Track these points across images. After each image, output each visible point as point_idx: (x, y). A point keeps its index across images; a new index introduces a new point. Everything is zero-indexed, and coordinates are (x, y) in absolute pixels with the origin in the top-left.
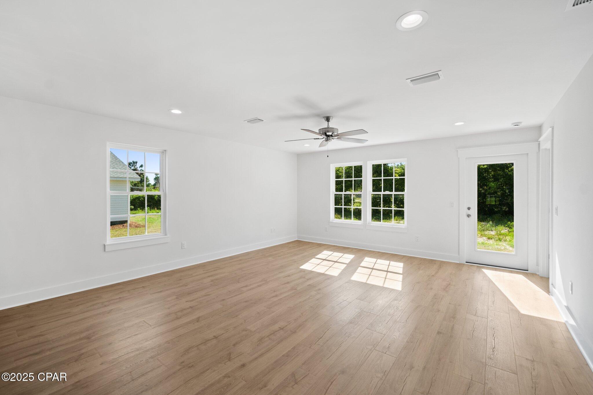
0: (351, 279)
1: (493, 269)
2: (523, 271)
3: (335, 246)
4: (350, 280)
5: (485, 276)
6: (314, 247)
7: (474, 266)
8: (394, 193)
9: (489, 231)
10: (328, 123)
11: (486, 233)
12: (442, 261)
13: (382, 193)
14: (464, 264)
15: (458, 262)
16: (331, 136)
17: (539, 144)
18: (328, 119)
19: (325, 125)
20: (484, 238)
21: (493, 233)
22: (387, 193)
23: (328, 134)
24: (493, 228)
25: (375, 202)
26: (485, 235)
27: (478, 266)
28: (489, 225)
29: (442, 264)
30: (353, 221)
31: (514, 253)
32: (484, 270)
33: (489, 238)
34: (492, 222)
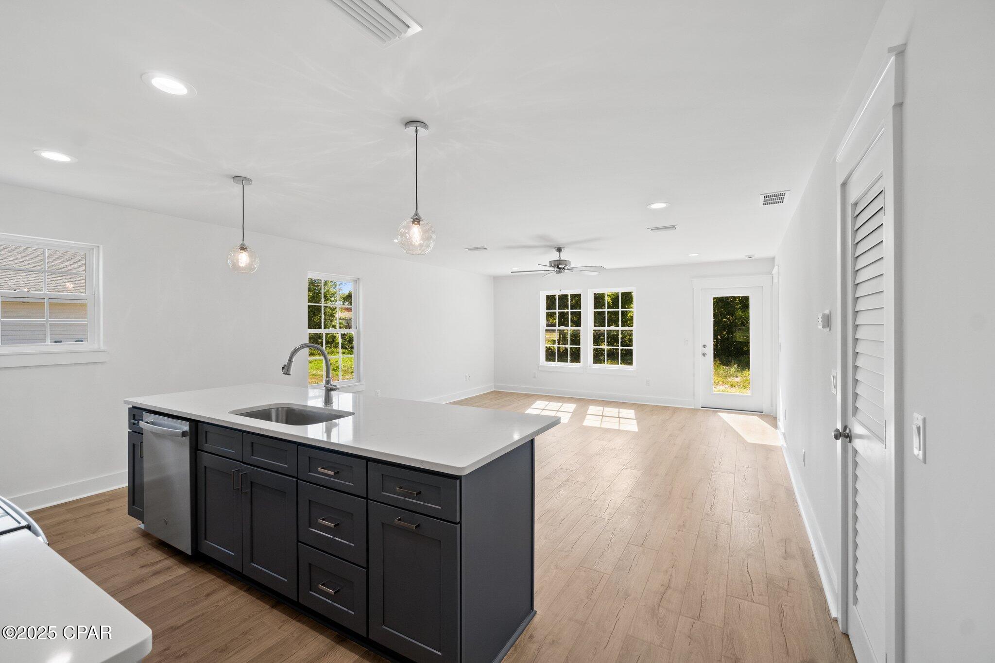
0: (583, 424)
1: (728, 412)
2: (759, 413)
3: (546, 396)
4: (583, 426)
5: (720, 418)
6: (521, 398)
7: (710, 410)
8: (620, 328)
9: (734, 377)
10: (560, 254)
11: (729, 380)
12: (675, 408)
13: (606, 328)
14: (699, 409)
15: (693, 408)
16: (564, 268)
17: (773, 277)
18: (559, 250)
19: (555, 256)
20: (727, 386)
21: (738, 380)
22: (613, 328)
23: (560, 266)
24: (739, 374)
25: (598, 338)
26: (728, 383)
27: (713, 410)
28: (733, 369)
29: (675, 410)
30: (569, 365)
31: (750, 394)
32: (719, 414)
33: (732, 386)
34: (738, 366)
